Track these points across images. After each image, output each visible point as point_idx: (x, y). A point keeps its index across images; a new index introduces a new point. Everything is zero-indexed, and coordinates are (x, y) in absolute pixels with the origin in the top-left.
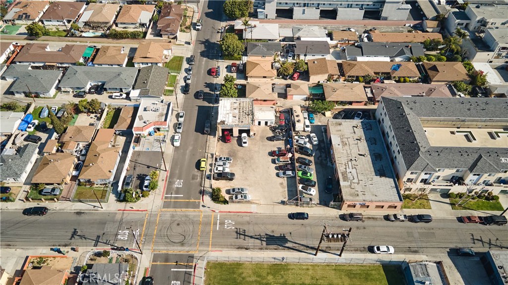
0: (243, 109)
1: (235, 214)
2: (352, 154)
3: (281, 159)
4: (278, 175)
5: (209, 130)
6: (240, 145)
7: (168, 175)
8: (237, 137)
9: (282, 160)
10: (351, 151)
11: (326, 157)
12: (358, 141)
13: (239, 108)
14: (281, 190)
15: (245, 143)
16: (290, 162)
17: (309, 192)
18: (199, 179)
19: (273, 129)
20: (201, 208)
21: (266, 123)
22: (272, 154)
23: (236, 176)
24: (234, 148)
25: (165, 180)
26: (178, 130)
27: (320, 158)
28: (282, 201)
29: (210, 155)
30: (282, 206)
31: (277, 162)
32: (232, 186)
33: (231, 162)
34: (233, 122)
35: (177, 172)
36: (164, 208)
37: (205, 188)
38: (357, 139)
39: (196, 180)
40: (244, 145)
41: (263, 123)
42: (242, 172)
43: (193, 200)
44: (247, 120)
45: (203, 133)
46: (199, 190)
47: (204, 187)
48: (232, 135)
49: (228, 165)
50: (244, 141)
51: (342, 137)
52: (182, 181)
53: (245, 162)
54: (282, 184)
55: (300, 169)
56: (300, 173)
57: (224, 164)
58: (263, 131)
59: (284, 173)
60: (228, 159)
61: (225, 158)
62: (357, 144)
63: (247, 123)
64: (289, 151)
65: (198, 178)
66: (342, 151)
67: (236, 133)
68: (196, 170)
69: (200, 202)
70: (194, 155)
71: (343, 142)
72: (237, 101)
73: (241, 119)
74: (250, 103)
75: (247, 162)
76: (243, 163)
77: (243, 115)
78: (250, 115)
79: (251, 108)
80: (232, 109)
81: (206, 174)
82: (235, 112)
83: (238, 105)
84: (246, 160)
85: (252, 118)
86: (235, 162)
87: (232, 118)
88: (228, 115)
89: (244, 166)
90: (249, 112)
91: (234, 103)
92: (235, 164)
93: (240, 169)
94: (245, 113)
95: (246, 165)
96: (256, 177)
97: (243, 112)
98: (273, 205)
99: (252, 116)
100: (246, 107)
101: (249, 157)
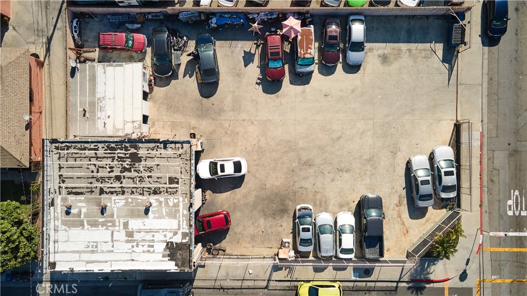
0: (101, 180)
4: (353, 68)
15: (238, 166)
19: (165, 74)
21: (145, 96)
29: (280, 275)
30: (461, 62)
41: (146, 108)
47: (397, 282)
50: (229, 170)
53: (308, 164)
54: (385, 59)
58: (173, 108)
59: (358, 47)
69: (450, 289)
72: (58, 201)
73: (160, 186)
74: (66, 152)
75: (304, 158)
76: (312, 171)
77: (138, 179)
78: (133, 150)
79: (97, 150)
80: (101, 220)
81: (353, 278)
82: (118, 209)
83: (82, 197)
84: (299, 163)
85: (152, 145)
86: (307, 195)
87: (154, 218)
88: (135, 234)
89: (322, 167)
90: (118, 157)
91: (68, 213)
92: (314, 196)
93: (333, 180)
94: (124, 169)
95: (317, 161)
96: (363, 133)
97: (118, 178)
98: (457, 85)
99: (140, 145)
100: (92, 168)
101: (286, 152)
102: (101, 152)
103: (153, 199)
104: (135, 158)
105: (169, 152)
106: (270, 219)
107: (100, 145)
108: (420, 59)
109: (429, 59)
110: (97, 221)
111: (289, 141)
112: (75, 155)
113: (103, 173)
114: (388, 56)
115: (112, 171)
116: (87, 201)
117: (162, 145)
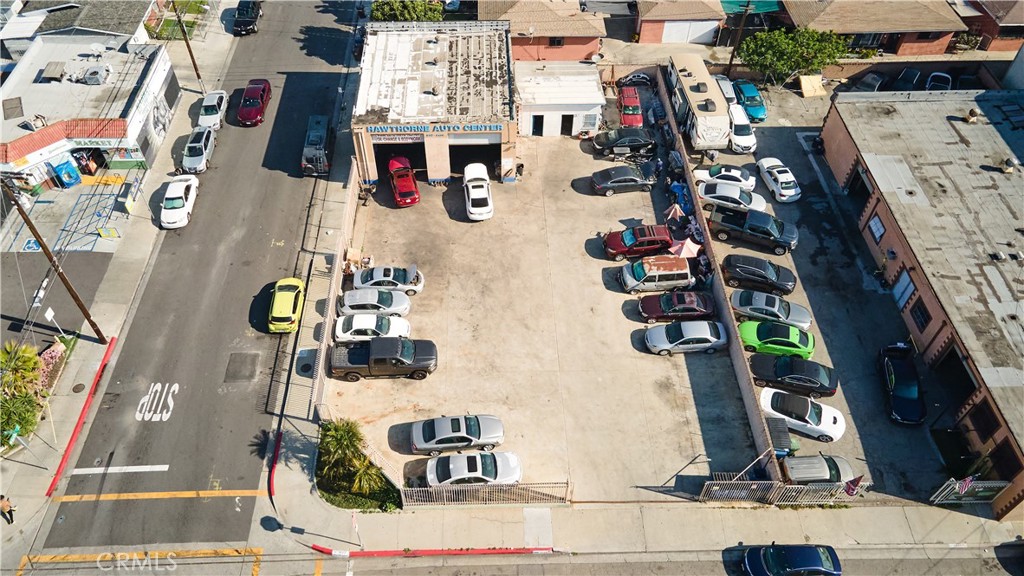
0: (466, 61)
1: (439, 562)
2: (990, 232)
3: (652, 266)
4: (641, 343)
5: (321, 153)
6: (459, 213)
7: (113, 362)
8: (446, 182)
9: (655, 272)
10: (977, 219)
11: (846, 252)
12: (996, 175)
13: (448, 57)
14: (668, 417)
15: (481, 203)
16: (694, 280)
17: (812, 426)
18: (260, 376)
19: (599, 147)
20: (259, 538)
21: (567, 123)
22: (601, 247)
23: (443, 356)
24: (434, 230)
25: (87, 390)
26: (187, 162)
27: (820, 259)
28: (680, 479)
29: (320, 263)
30: (683, 508)
31: (631, 282)
32: (424, 404)
33: (419, 288)
34: (422, 112)
35: (159, 343)
36: (51, 542)
37: (286, 425)
38: (984, 168)
39: (243, 384)
40: (476, 213)
41: (552, 124)
42: (467, 336)
43: (217, 493)
44: (485, 105)
45: (298, 172)
46: (252, 434)
47: (281, 416)
48: (423, 176)
49: (402, 303)
50: (475, 194)
51: (913, 159)
52: (176, 387)
53: (485, 290)
54: (665, 386)
55: (747, 310)
56: (749, 332)
57: (385, 299)
58: (555, 156)
59: (675, 335)
60: (402, 276)
61: (386, 272)
62: (995, 187)
63: (487, 113)
64: (681, 230)
65: (258, 370)
66: (936, 222)
67: (438, 165)
68: (251, 333)
69: (253, 499)
70: (247, 263)
71: (924, 180)
72: (441, 36)
73: (458, 101)
74: (497, 40)
75: (493, 286)
76: (475, 294)
77: (466, 85)
78: (500, 82)
79: (500, 57)
80: (420, 63)
81: (298, 350)
82: (432, 74)
83: (446, 49)
84: (486, 280)
85: (507, 94)
86: (438, 289)
87: (420, 99)
88: (402, 86)
89: (481, 306)
90: (491, 73)
91: (429, 42)
92: (436, 298)
93: (460, 320)
94: (477, 77)
95: (489, 301)
96: (537, 357)
97: (468, 73)
98: (638, 502)
99: (507, 86)
100: (480, 55)
101: (502, 265)
102: (498, 61)
103: (442, 97)
104: (491, 83)
105: (499, 107)
106: (404, 250)
107: (505, 60)
108: (676, 439)
109: (677, 453)
110: (419, 59)
111: (518, 268)
112: (493, 46)
113: (472, 63)
114: (671, 391)
115: (475, 68)
116: (443, 54)
117: (507, 101)
